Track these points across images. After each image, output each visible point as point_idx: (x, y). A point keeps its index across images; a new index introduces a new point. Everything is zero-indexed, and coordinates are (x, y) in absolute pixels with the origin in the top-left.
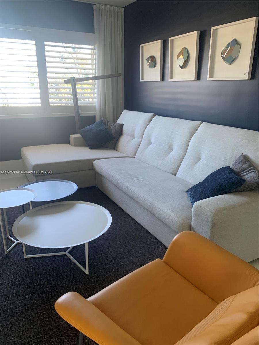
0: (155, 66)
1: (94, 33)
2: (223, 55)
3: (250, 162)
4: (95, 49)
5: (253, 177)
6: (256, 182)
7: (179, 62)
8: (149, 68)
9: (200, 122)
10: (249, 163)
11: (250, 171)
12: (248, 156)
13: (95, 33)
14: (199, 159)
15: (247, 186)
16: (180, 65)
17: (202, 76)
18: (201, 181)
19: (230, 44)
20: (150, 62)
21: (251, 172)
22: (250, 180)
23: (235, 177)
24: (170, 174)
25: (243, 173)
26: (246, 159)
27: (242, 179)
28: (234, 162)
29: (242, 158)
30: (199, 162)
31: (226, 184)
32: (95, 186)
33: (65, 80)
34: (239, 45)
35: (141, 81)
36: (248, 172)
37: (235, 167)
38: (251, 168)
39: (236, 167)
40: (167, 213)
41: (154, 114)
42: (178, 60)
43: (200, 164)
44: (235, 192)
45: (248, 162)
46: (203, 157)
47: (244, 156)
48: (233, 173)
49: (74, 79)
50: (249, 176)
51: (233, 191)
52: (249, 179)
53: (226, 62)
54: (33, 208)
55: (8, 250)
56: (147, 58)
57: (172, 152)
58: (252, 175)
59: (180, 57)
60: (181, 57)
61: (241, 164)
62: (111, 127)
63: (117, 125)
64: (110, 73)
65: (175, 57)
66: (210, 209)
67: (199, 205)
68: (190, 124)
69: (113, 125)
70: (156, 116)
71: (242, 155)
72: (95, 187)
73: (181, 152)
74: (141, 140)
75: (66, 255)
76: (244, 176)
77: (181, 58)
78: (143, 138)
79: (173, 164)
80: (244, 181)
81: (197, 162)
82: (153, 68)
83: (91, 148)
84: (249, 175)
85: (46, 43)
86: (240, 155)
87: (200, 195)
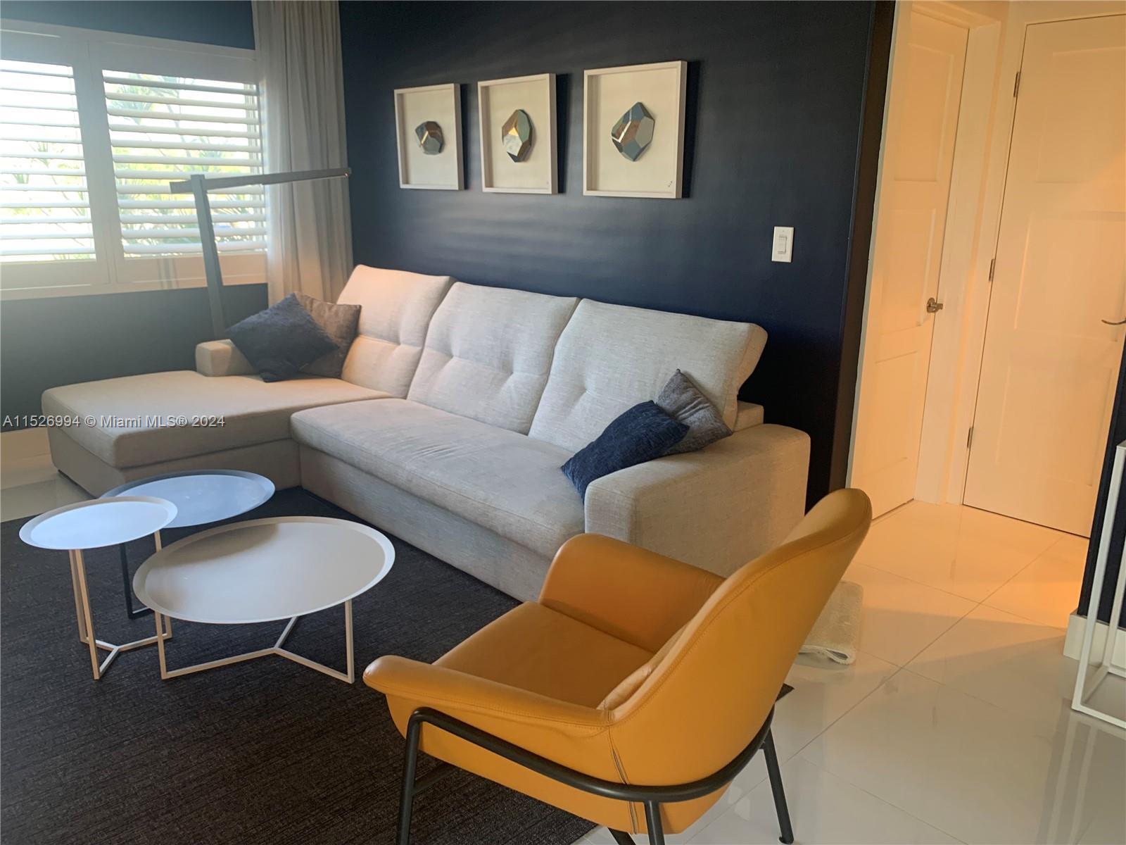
0: (440, 150)
1: (254, 49)
2: (616, 138)
3: (697, 389)
4: (258, 94)
5: (704, 420)
6: (710, 430)
7: (510, 144)
8: (425, 153)
9: (574, 299)
10: (694, 389)
11: (698, 408)
12: (690, 375)
13: (256, 48)
14: (583, 390)
15: (693, 440)
16: (510, 152)
17: (570, 183)
18: (594, 441)
19: (631, 113)
20: (427, 138)
21: (700, 409)
22: (699, 426)
23: (666, 423)
24: (514, 433)
25: (683, 415)
26: (686, 382)
27: (682, 425)
28: (663, 390)
29: (679, 381)
30: (582, 397)
31: (650, 438)
32: (298, 486)
33: (171, 183)
34: (651, 117)
35: (403, 186)
36: (694, 410)
37: (664, 401)
38: (699, 399)
39: (667, 401)
40: (526, 519)
41: (450, 279)
42: (505, 141)
43: (584, 402)
44: (669, 455)
45: (690, 387)
46: (590, 383)
47: (682, 374)
48: (660, 415)
49: (201, 181)
50: (697, 419)
51: (666, 453)
52: (696, 424)
53: (623, 155)
54: (166, 545)
55: (101, 670)
56: (418, 128)
57: (511, 377)
58: (701, 415)
59: (510, 133)
60: (513, 132)
61: (677, 394)
62: (323, 317)
63: (342, 309)
64: (306, 167)
65: (497, 131)
66: (622, 492)
67: (600, 486)
68: (550, 304)
69: (330, 308)
70: (457, 284)
71: (677, 373)
72: (299, 488)
73: (535, 376)
74: (419, 348)
75: (275, 656)
76: (685, 419)
77: (514, 137)
78: (426, 343)
79: (519, 407)
80: (687, 428)
81: (577, 398)
82: (434, 154)
83: (267, 380)
84: (695, 415)
85: (107, 73)
86: (674, 374)
87: (596, 468)
